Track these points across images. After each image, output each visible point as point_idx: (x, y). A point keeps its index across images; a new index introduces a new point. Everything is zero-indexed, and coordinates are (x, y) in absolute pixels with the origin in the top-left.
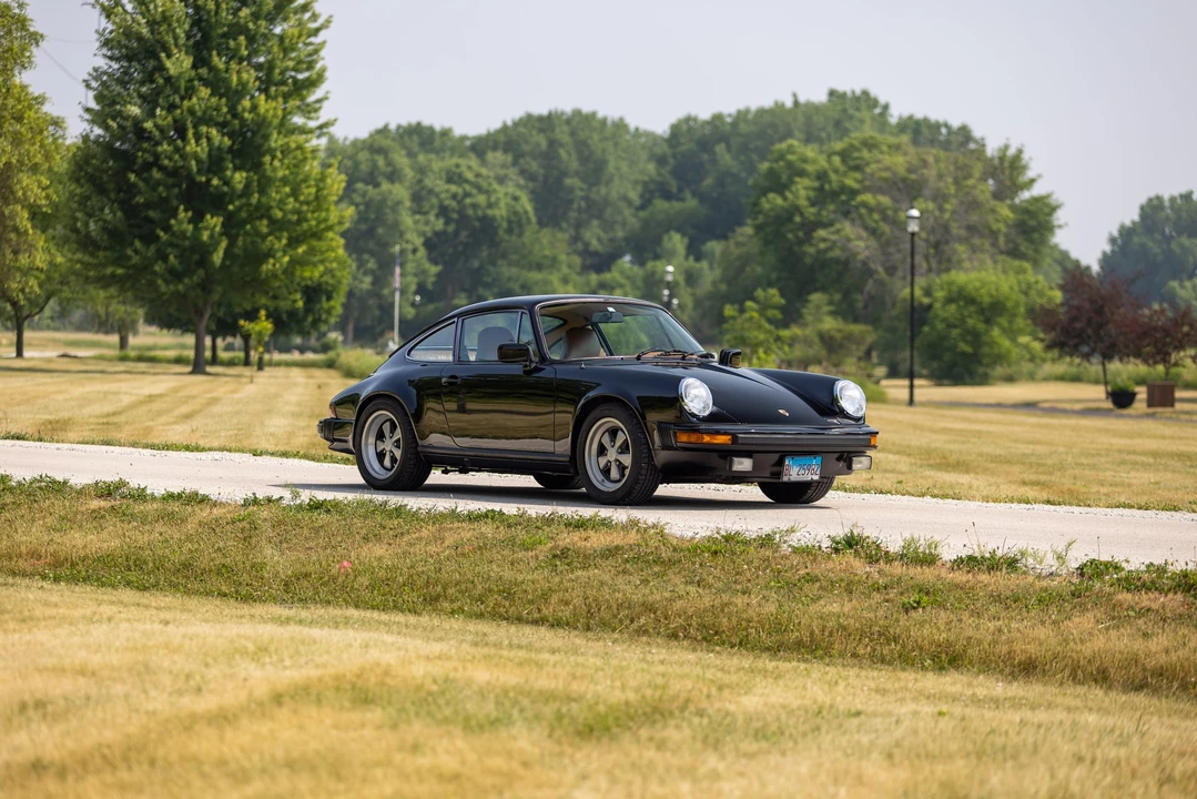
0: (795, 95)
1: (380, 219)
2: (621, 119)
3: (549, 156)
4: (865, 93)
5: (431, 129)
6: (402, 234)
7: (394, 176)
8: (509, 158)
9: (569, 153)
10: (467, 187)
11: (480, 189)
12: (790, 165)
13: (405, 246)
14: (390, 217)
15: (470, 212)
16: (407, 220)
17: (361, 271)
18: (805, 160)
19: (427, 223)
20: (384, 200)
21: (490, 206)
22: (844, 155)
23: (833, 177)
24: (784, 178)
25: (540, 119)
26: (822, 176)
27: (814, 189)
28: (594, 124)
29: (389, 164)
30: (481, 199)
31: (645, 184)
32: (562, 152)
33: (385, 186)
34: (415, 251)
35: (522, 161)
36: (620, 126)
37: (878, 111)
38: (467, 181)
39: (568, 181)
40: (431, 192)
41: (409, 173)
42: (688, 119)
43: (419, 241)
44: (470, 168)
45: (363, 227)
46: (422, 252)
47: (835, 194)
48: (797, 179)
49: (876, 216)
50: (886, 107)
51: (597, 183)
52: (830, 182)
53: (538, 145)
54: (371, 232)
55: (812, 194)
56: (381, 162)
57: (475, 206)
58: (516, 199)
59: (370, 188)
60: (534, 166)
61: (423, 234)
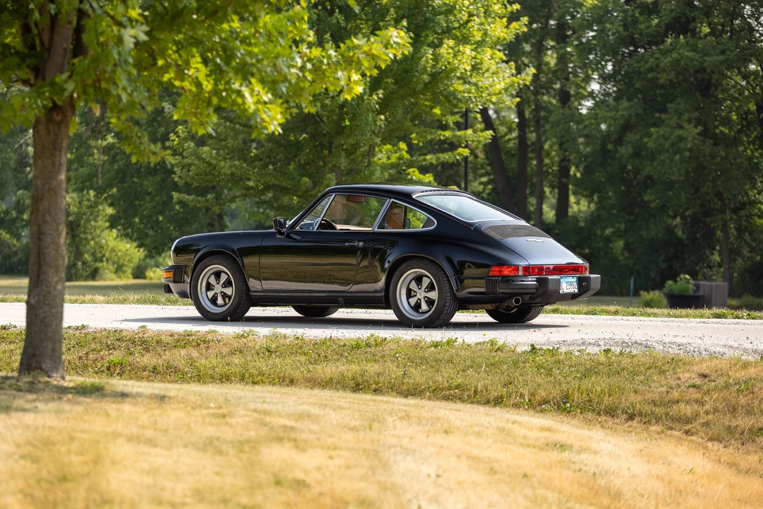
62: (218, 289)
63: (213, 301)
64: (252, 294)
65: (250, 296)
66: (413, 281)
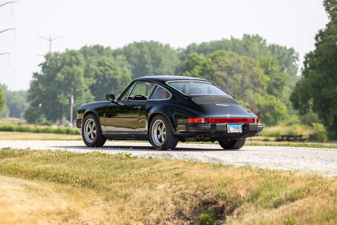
0: (232, 36)
1: (73, 79)
2: (168, 44)
3: (141, 57)
4: (257, 36)
5: (102, 47)
6: (81, 84)
7: (78, 63)
8: (125, 58)
9: (148, 56)
10: (107, 67)
11: (111, 68)
12: (193, 61)
13: (82, 89)
14: (76, 78)
15: (107, 76)
16: (82, 79)
17: (66, 97)
18: (199, 60)
19: (90, 81)
20: (74, 72)
21: (115, 74)
22: (213, 58)
23: (208, 65)
24: (191, 65)
25: (138, 44)
26: (204, 65)
27: (202, 70)
28: (158, 46)
29: (77, 59)
30: (112, 72)
31: (177, 68)
32: (146, 56)
33: (75, 67)
34: (86, 91)
35: (130, 58)
36: (167, 46)
37: (262, 42)
38: (106, 65)
39: (147, 66)
40: (92, 69)
41: (84, 62)
42: (193, 44)
43: (87, 87)
44: (108, 61)
45: (66, 82)
46: (89, 91)
47: (208, 72)
48: (196, 66)
49: (221, 79)
50: (265, 41)
51: (158, 67)
52: (207, 67)
53: (137, 52)
54: (69, 84)
55: (200, 71)
56: (74, 58)
57: (109, 74)
58: (125, 72)
59: (69, 68)
60: (135, 60)
61: (88, 85)
62: (91, 131)
63: (90, 137)
64: (103, 133)
65: (102, 134)
66: (159, 126)
